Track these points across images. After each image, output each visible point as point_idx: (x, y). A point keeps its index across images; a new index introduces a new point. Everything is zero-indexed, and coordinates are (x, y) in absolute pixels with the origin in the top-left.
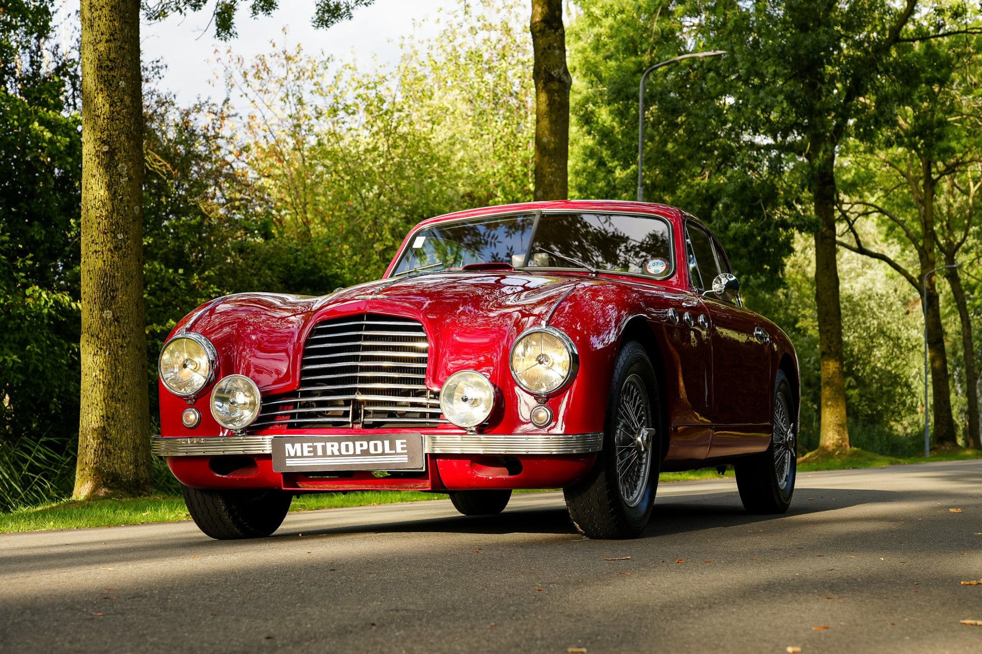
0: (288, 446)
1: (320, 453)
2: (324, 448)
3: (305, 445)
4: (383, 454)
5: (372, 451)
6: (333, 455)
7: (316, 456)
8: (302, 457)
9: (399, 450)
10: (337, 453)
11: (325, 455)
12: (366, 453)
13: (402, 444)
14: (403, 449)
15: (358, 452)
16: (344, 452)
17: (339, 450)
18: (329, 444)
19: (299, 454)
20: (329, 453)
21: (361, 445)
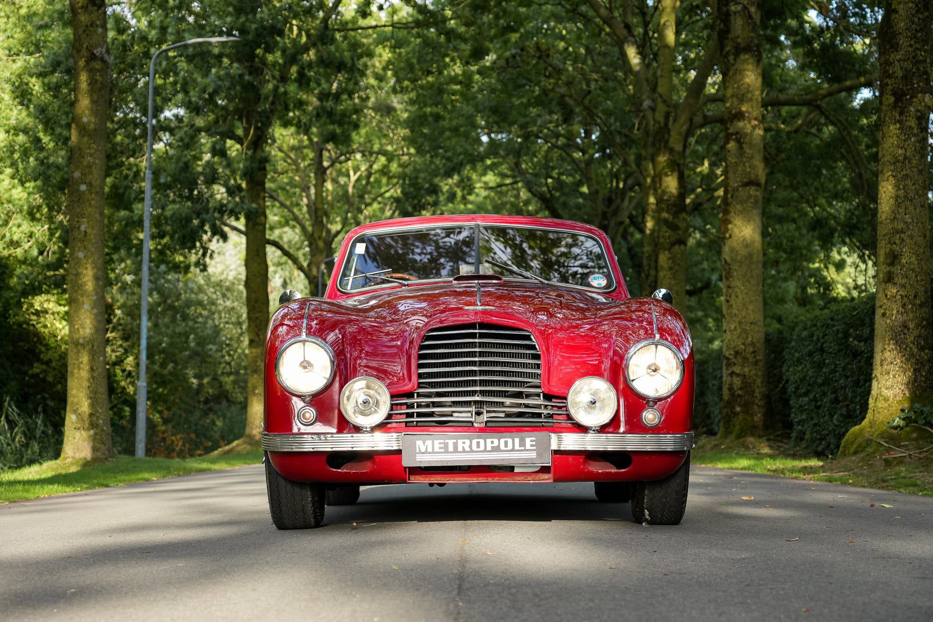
0: (419, 443)
1: (451, 449)
2: (455, 446)
3: (436, 442)
4: (513, 450)
5: (502, 447)
6: (464, 451)
7: (447, 452)
8: (433, 452)
9: (528, 447)
10: (468, 449)
11: (456, 450)
12: (496, 449)
13: (531, 441)
14: (532, 446)
15: (489, 448)
16: (474, 448)
17: (470, 446)
18: (460, 442)
19: (430, 450)
20: (460, 449)
21: (492, 442)
